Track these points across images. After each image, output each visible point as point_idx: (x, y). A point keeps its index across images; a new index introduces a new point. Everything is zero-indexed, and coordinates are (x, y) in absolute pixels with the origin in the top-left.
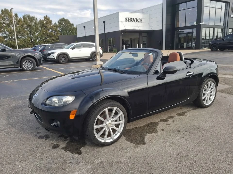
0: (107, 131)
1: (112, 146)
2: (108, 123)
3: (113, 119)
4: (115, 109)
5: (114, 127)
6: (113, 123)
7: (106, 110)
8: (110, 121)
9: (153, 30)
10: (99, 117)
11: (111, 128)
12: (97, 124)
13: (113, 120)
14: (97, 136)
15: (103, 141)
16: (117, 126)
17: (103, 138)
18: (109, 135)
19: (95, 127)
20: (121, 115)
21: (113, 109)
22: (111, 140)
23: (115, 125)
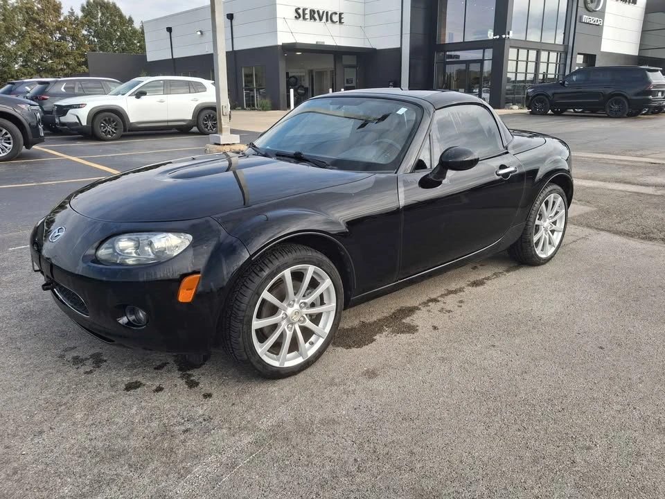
0: (289, 335)
1: (301, 376)
2: (290, 311)
3: (306, 301)
4: (311, 270)
5: (308, 324)
6: (305, 311)
7: (287, 273)
8: (296, 306)
9: (375, 49)
10: (266, 295)
11: (300, 327)
12: (259, 316)
13: (305, 303)
14: (261, 349)
15: (276, 364)
16: (316, 319)
17: (277, 354)
18: (294, 346)
19: (257, 324)
20: (328, 289)
21: (306, 270)
22: (300, 360)
23: (310, 316)
